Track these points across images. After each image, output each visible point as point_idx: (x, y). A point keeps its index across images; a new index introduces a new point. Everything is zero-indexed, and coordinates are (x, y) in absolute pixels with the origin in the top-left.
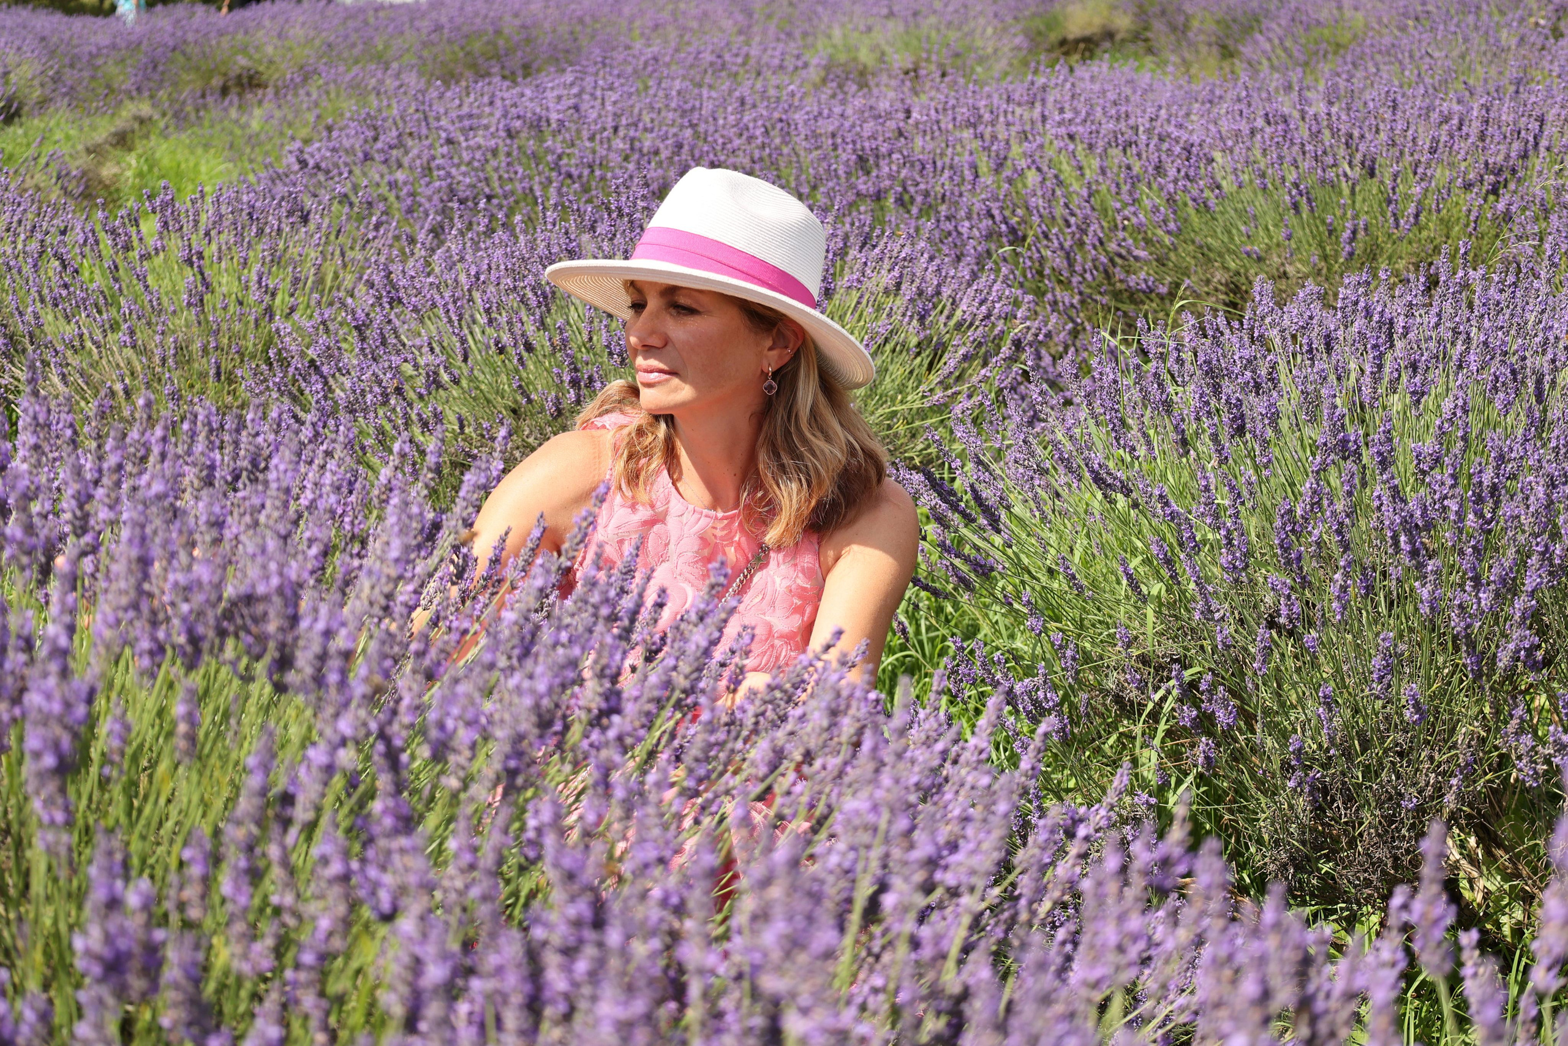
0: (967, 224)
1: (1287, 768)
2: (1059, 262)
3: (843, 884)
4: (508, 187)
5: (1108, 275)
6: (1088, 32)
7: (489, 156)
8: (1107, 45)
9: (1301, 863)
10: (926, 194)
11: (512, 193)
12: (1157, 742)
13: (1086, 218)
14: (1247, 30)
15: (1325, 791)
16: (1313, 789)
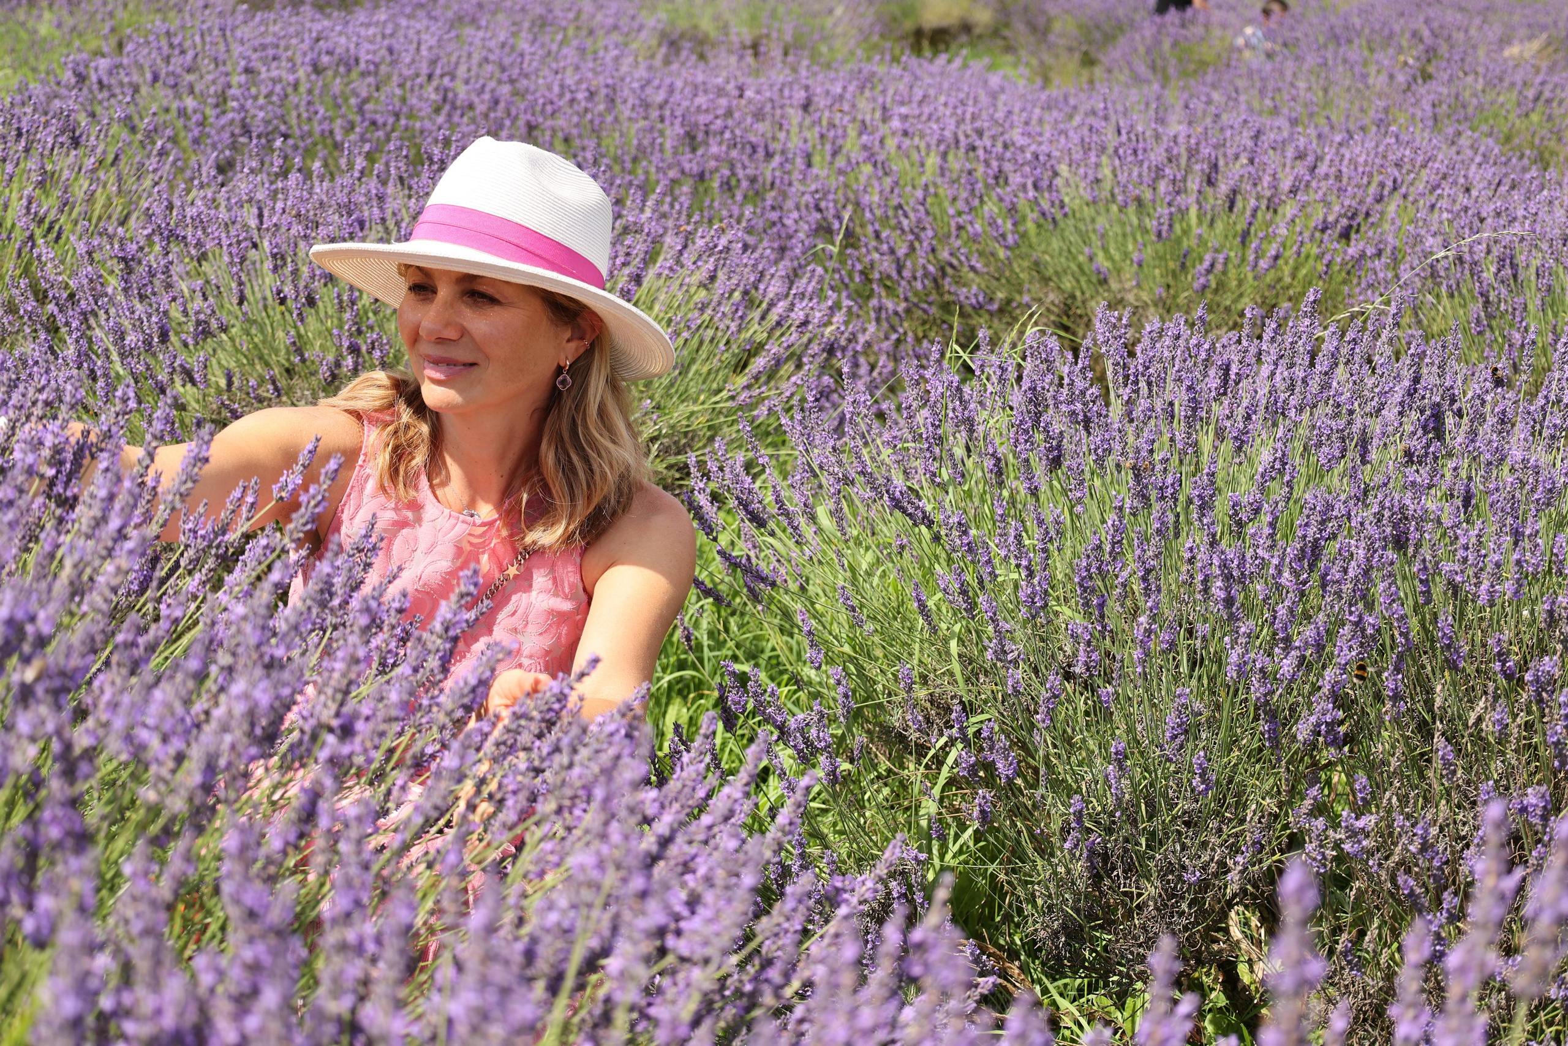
0: (795, 215)
1: (1065, 831)
2: (887, 265)
3: (560, 944)
4: (306, 128)
5: (937, 286)
6: (945, 23)
7: (290, 90)
8: (964, 38)
9: (1073, 933)
10: (753, 180)
11: (310, 134)
12: (936, 791)
13: (919, 221)
14: (1109, 38)
15: (1105, 857)
16: (1092, 852)
